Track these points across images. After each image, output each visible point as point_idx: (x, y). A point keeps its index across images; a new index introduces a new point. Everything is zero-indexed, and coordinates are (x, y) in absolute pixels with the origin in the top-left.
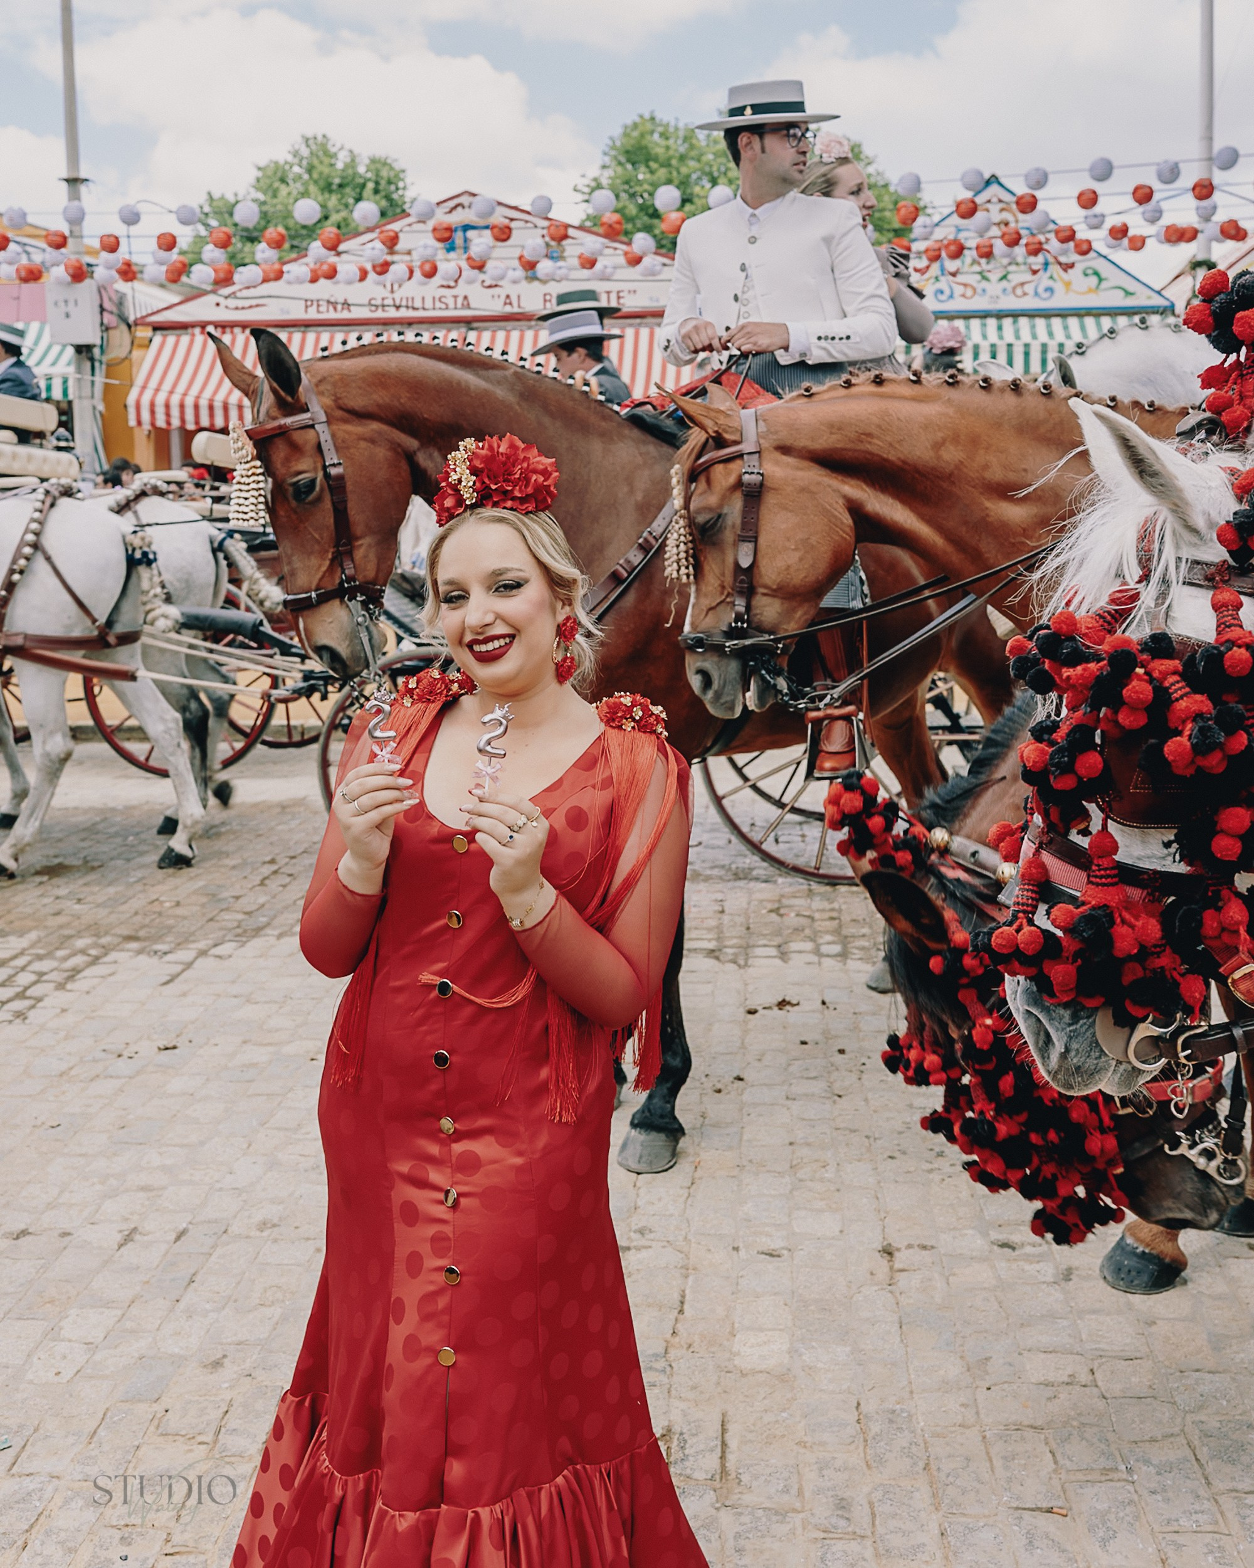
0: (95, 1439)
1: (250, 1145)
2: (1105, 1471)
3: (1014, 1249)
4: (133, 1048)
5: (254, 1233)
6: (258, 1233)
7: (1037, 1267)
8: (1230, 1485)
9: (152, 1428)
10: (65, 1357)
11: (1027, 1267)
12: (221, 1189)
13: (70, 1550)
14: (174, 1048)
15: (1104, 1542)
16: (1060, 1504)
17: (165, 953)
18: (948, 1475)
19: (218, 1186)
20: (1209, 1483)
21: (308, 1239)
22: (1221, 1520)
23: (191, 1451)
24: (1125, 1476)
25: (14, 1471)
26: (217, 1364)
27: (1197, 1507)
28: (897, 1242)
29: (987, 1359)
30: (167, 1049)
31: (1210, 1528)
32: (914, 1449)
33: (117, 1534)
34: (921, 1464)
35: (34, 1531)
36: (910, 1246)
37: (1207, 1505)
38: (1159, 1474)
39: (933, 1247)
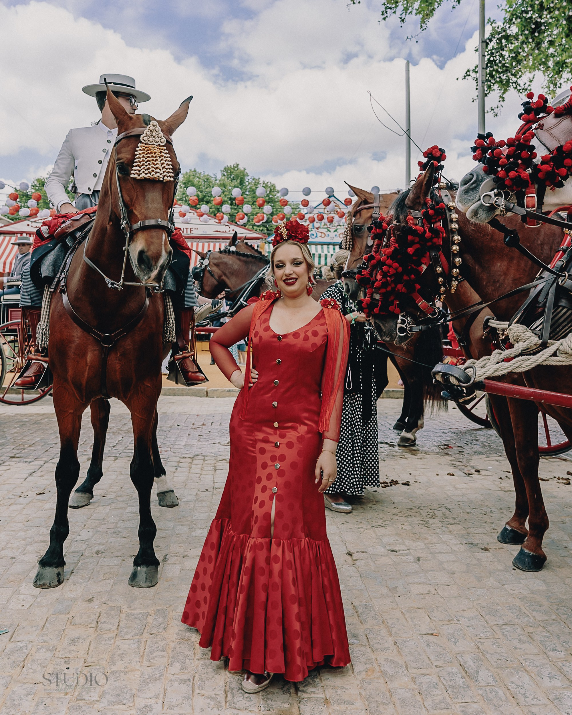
0: (45, 628)
1: (85, 526)
2: (449, 621)
3: (396, 552)
4: (25, 494)
5: (95, 555)
6: (96, 555)
7: (407, 557)
8: (496, 623)
9: (69, 623)
10: (24, 600)
11: (403, 558)
12: (76, 541)
13: (44, 667)
14: (44, 493)
15: (455, 643)
16: (436, 632)
17: (30, 462)
18: (392, 624)
19: (75, 540)
20: (487, 623)
21: (118, 557)
22: (495, 634)
23: (86, 631)
24: (457, 622)
25: (12, 640)
26: (90, 600)
27: (485, 630)
28: (352, 551)
29: (396, 587)
30: (40, 494)
31: (492, 637)
32: (376, 616)
33: (63, 661)
34: (381, 621)
35: (26, 661)
36: (357, 552)
37: (489, 629)
38: (469, 621)
39: (366, 552)
